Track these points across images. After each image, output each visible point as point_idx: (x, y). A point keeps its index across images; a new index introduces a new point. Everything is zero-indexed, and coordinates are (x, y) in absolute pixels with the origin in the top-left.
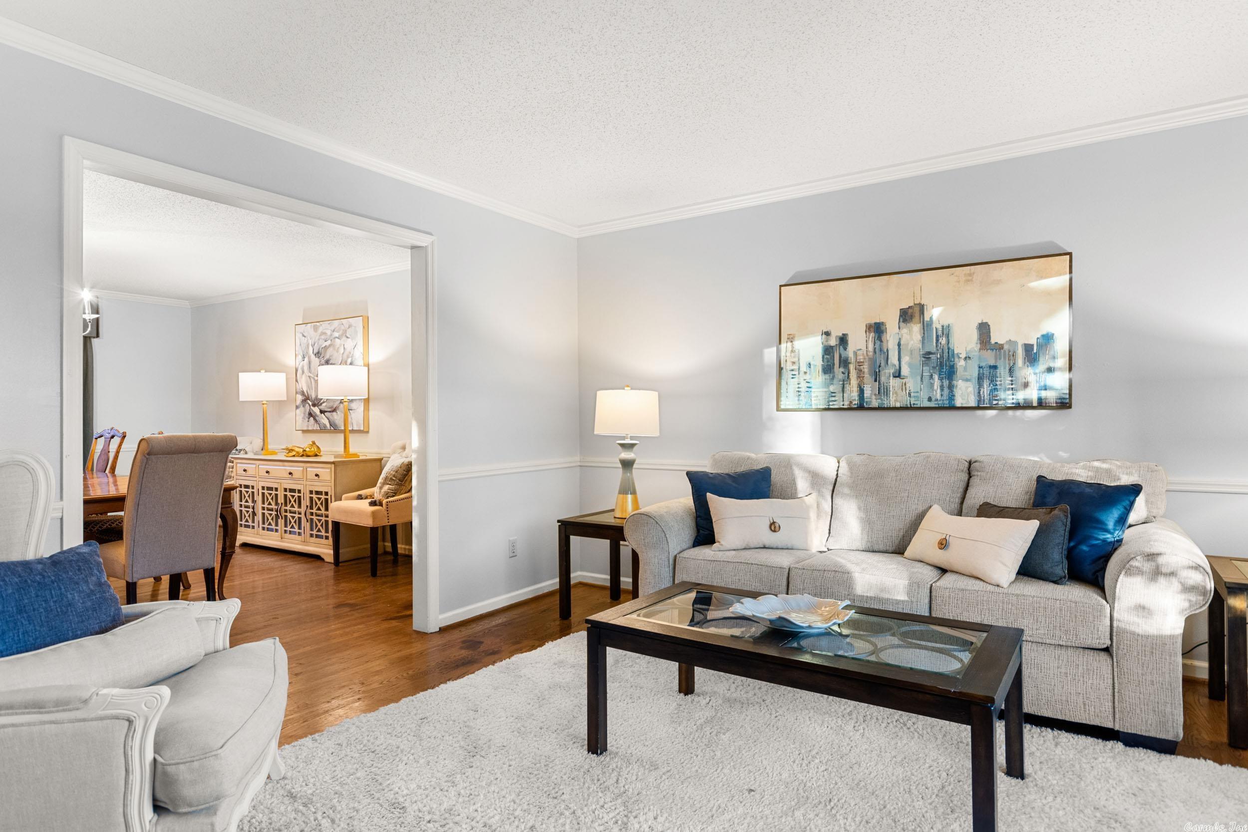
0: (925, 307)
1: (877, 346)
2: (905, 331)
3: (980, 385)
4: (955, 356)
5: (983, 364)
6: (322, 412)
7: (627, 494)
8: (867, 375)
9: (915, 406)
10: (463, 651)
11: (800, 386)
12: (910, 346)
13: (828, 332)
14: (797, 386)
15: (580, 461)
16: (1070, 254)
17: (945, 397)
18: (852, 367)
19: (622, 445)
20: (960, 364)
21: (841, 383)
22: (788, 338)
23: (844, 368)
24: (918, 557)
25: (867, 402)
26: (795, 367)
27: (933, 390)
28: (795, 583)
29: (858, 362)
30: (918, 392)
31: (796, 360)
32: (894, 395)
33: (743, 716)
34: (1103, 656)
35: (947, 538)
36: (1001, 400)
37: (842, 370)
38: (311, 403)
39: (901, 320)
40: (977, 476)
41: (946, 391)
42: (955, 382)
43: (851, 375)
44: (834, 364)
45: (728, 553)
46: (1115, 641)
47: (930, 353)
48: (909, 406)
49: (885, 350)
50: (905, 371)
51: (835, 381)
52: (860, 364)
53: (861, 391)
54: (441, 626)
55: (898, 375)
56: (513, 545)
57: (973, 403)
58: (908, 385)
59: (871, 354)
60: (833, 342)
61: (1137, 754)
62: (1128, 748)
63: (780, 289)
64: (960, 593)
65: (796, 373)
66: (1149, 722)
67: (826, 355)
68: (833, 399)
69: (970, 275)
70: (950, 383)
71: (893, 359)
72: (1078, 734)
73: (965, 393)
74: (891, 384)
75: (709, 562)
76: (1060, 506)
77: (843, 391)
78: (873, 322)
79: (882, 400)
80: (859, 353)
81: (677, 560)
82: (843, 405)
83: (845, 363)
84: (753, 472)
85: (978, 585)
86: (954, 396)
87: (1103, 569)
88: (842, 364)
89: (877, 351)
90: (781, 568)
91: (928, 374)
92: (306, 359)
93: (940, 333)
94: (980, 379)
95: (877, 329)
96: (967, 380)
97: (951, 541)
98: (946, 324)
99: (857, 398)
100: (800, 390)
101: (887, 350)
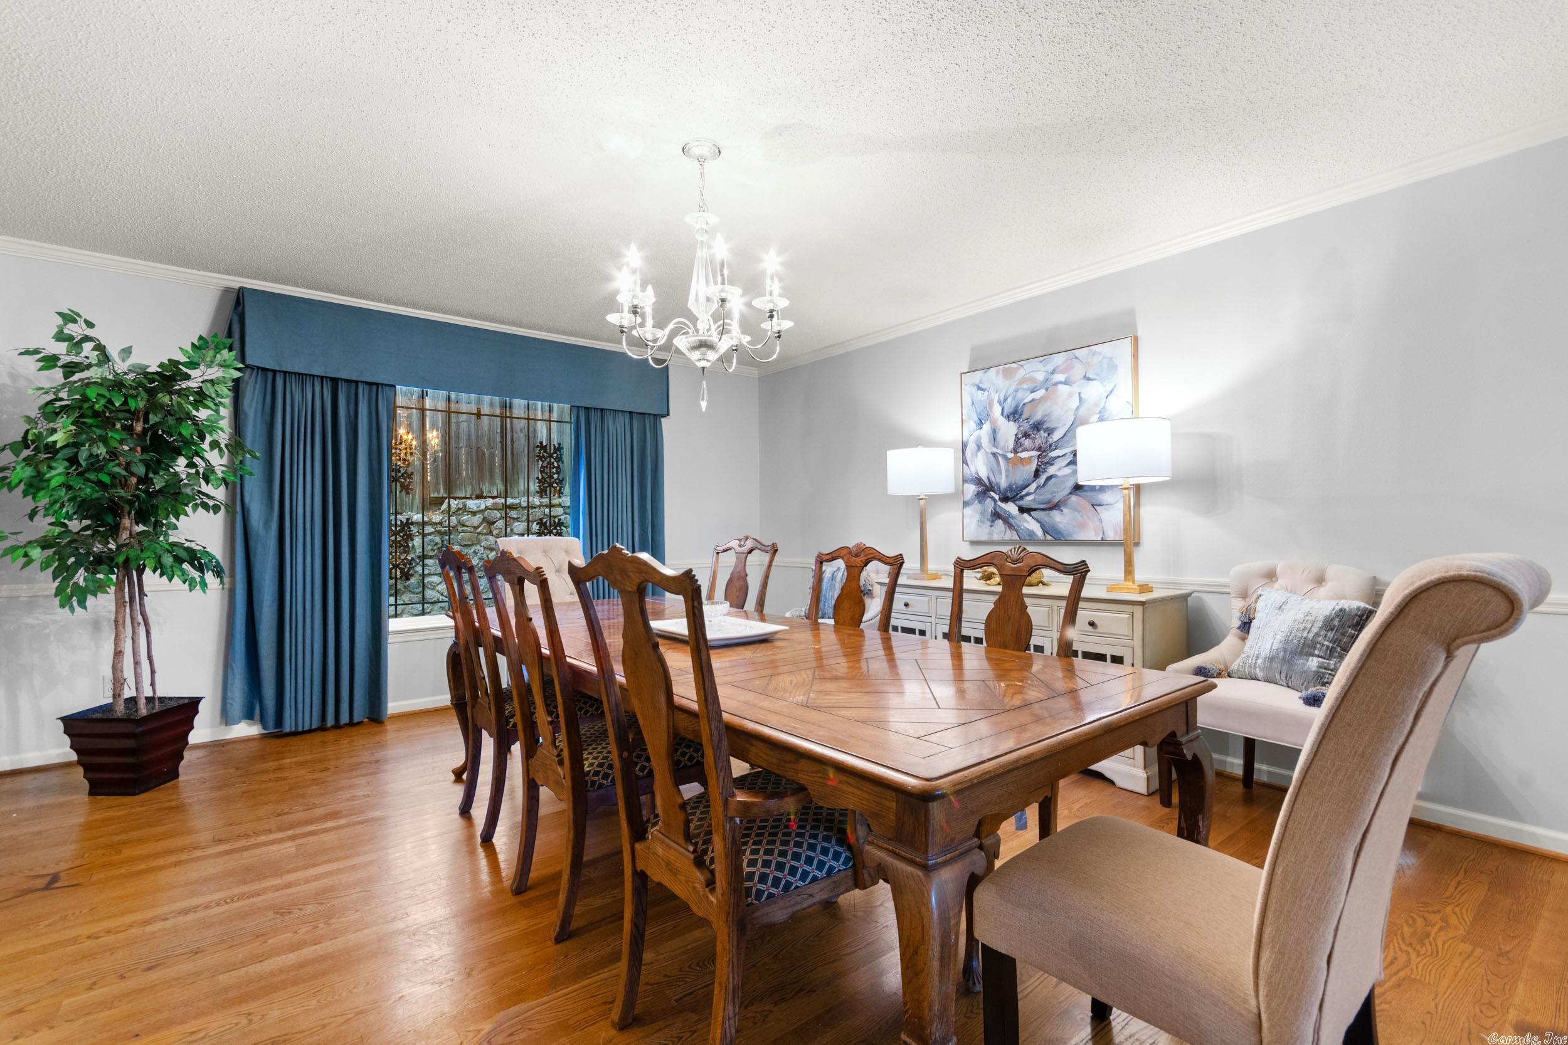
6: (1022, 510)
38: (997, 497)
92: (987, 427)
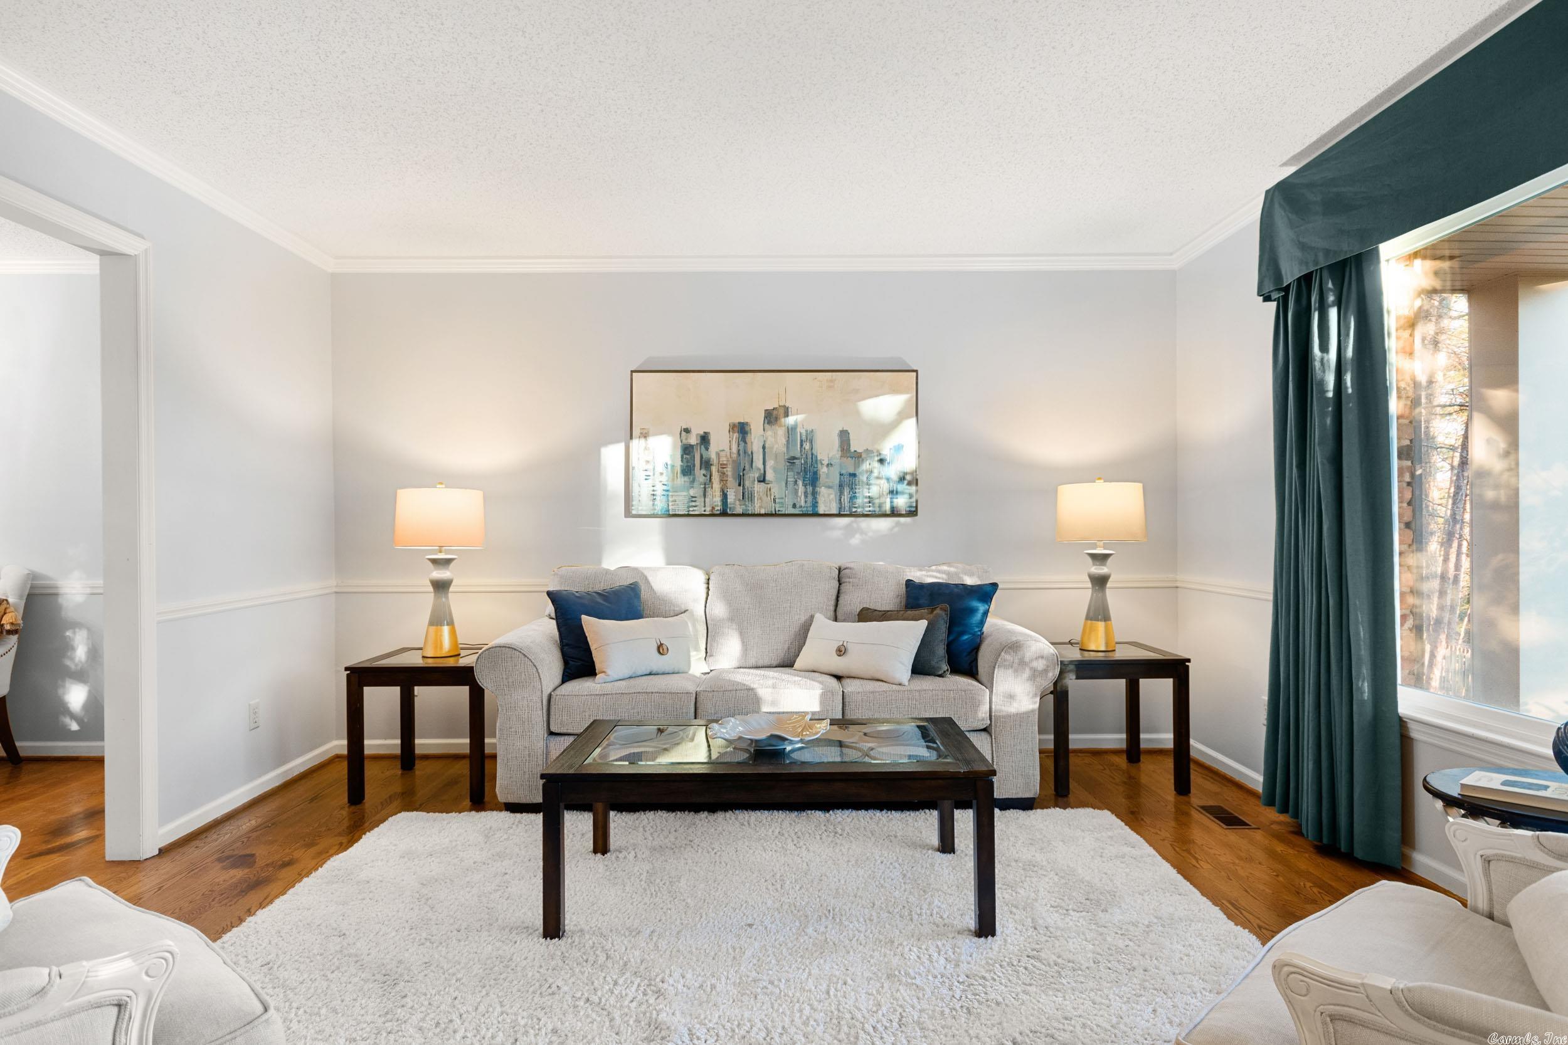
0: (790, 410)
1: (741, 448)
2: (769, 433)
3: (841, 493)
4: (818, 462)
5: (843, 472)
7: (442, 625)
8: (730, 479)
9: (780, 513)
10: (233, 872)
11: (655, 488)
12: (775, 449)
13: (687, 429)
14: (652, 488)
15: (336, 586)
16: (916, 371)
17: (809, 504)
18: (714, 469)
19: (435, 562)
20: (823, 470)
21: (702, 486)
22: (641, 433)
23: (706, 470)
24: (812, 668)
25: (730, 508)
26: (650, 467)
27: (797, 496)
28: (707, 707)
29: (721, 465)
30: (782, 498)
31: (650, 458)
32: (759, 501)
33: (683, 861)
34: (984, 735)
35: (845, 644)
36: (859, 507)
37: (703, 471)
39: (766, 422)
40: (849, 582)
41: (810, 498)
42: (818, 489)
43: (713, 478)
44: (694, 466)
45: (617, 684)
46: (993, 720)
47: (794, 458)
48: (774, 512)
49: (750, 453)
50: (770, 476)
51: (696, 484)
52: (723, 466)
53: (725, 496)
54: (160, 846)
55: (763, 480)
56: (254, 711)
57: (835, 511)
58: (772, 491)
59: (735, 456)
60: (693, 440)
61: (1012, 815)
62: (1003, 812)
63: (632, 375)
64: (871, 695)
65: (651, 474)
66: (1019, 785)
67: (686, 454)
68: (694, 504)
69: (832, 381)
70: (814, 490)
71: (758, 462)
72: (965, 809)
73: (827, 501)
74: (756, 489)
75: (598, 697)
76: (940, 606)
77: (705, 496)
78: (737, 421)
79: (746, 506)
80: (722, 454)
81: (552, 700)
82: (705, 511)
83: (706, 464)
84: (623, 589)
85: (884, 686)
86: (817, 502)
87: (976, 660)
88: (703, 466)
89: (741, 452)
90: (687, 693)
91: (793, 480)
93: (804, 438)
94: (841, 486)
95: (742, 429)
96: (829, 487)
97: (850, 647)
98: (809, 429)
99: (719, 504)
100: (655, 493)
101: (752, 453)
